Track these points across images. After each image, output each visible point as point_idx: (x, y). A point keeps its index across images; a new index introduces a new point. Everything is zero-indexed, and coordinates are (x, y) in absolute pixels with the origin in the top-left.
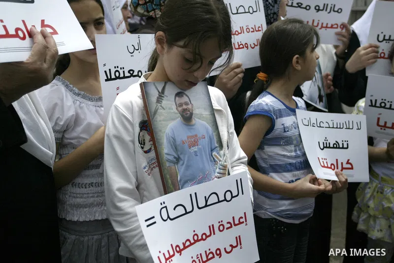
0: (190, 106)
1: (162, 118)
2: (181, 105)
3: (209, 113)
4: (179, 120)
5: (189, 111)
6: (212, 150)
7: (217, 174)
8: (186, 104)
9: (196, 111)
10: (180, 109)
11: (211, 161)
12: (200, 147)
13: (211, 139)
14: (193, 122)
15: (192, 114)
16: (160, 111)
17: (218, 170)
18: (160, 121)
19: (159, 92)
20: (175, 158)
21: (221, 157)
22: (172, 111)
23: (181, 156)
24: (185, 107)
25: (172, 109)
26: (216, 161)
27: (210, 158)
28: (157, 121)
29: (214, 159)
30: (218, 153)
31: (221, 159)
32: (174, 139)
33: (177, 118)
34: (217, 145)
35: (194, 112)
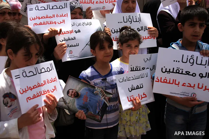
0: (74, 91)
1: (72, 106)
2: (72, 95)
3: (81, 84)
4: (76, 100)
5: (75, 93)
6: (93, 92)
7: (101, 97)
8: (72, 92)
9: (77, 89)
10: (73, 96)
11: (96, 96)
12: (89, 97)
13: (89, 90)
14: (80, 93)
15: (77, 92)
16: (69, 105)
17: (100, 95)
18: (72, 107)
19: (63, 101)
20: (86, 110)
21: (97, 90)
22: (72, 100)
23: (87, 107)
24: (73, 94)
25: (71, 100)
26: (97, 93)
27: (95, 95)
28: (72, 109)
29: (96, 94)
30: (95, 91)
31: (98, 90)
32: (80, 106)
33: (75, 99)
34: (92, 89)
35: (77, 91)
